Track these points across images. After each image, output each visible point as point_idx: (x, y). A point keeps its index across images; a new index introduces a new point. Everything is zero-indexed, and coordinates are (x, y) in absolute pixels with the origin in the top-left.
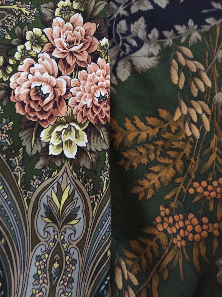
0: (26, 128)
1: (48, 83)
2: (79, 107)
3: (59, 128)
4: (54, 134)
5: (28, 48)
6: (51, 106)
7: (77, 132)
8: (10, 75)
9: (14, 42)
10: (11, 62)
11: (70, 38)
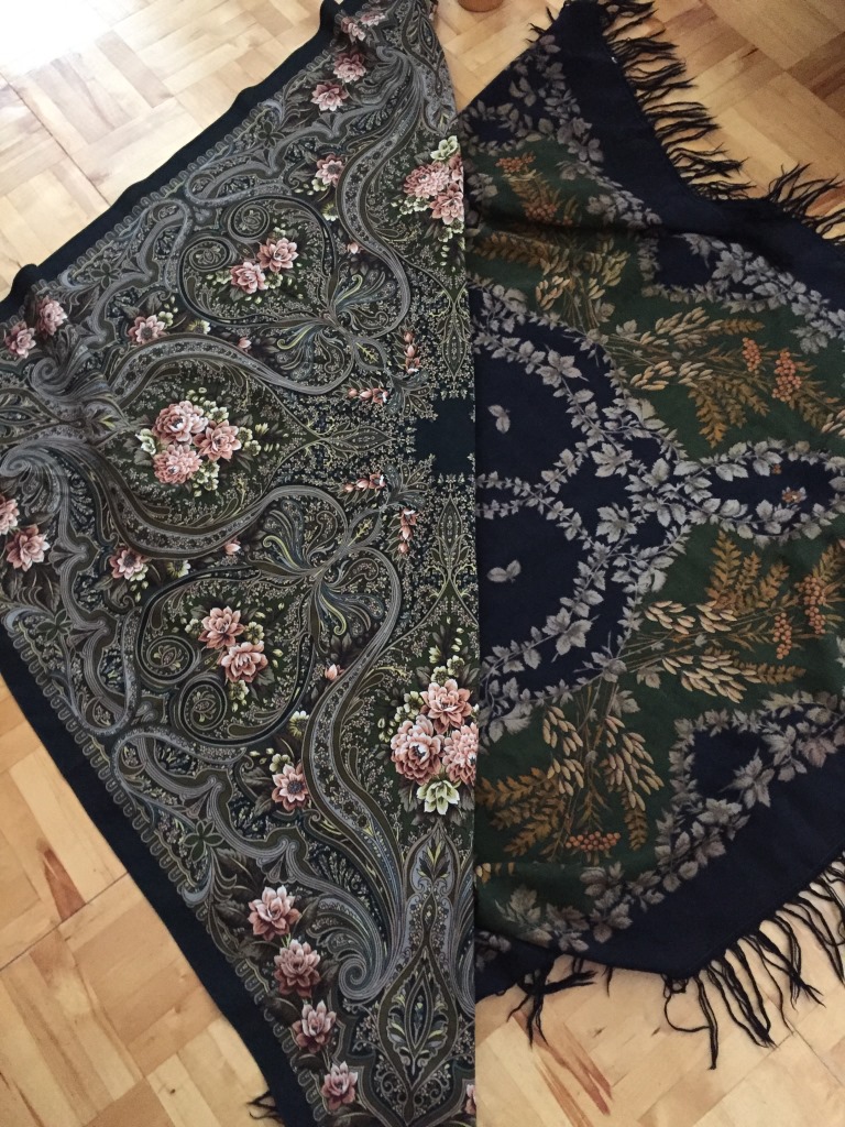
0: (404, 786)
1: (425, 742)
2: (452, 766)
3: (433, 786)
4: (429, 792)
5: (407, 710)
6: (427, 764)
7: (449, 789)
8: (391, 737)
9: (393, 704)
10: (392, 724)
11: (444, 700)
